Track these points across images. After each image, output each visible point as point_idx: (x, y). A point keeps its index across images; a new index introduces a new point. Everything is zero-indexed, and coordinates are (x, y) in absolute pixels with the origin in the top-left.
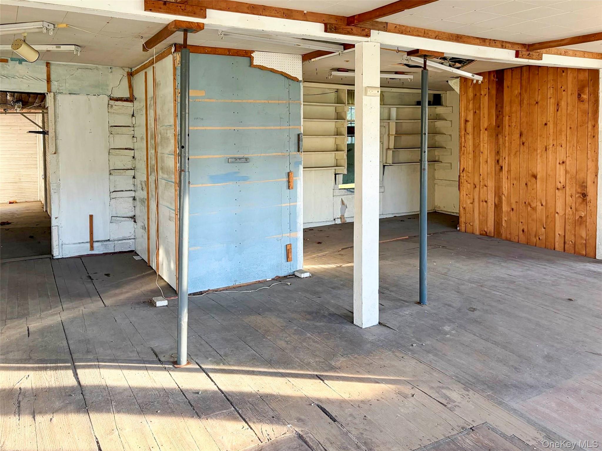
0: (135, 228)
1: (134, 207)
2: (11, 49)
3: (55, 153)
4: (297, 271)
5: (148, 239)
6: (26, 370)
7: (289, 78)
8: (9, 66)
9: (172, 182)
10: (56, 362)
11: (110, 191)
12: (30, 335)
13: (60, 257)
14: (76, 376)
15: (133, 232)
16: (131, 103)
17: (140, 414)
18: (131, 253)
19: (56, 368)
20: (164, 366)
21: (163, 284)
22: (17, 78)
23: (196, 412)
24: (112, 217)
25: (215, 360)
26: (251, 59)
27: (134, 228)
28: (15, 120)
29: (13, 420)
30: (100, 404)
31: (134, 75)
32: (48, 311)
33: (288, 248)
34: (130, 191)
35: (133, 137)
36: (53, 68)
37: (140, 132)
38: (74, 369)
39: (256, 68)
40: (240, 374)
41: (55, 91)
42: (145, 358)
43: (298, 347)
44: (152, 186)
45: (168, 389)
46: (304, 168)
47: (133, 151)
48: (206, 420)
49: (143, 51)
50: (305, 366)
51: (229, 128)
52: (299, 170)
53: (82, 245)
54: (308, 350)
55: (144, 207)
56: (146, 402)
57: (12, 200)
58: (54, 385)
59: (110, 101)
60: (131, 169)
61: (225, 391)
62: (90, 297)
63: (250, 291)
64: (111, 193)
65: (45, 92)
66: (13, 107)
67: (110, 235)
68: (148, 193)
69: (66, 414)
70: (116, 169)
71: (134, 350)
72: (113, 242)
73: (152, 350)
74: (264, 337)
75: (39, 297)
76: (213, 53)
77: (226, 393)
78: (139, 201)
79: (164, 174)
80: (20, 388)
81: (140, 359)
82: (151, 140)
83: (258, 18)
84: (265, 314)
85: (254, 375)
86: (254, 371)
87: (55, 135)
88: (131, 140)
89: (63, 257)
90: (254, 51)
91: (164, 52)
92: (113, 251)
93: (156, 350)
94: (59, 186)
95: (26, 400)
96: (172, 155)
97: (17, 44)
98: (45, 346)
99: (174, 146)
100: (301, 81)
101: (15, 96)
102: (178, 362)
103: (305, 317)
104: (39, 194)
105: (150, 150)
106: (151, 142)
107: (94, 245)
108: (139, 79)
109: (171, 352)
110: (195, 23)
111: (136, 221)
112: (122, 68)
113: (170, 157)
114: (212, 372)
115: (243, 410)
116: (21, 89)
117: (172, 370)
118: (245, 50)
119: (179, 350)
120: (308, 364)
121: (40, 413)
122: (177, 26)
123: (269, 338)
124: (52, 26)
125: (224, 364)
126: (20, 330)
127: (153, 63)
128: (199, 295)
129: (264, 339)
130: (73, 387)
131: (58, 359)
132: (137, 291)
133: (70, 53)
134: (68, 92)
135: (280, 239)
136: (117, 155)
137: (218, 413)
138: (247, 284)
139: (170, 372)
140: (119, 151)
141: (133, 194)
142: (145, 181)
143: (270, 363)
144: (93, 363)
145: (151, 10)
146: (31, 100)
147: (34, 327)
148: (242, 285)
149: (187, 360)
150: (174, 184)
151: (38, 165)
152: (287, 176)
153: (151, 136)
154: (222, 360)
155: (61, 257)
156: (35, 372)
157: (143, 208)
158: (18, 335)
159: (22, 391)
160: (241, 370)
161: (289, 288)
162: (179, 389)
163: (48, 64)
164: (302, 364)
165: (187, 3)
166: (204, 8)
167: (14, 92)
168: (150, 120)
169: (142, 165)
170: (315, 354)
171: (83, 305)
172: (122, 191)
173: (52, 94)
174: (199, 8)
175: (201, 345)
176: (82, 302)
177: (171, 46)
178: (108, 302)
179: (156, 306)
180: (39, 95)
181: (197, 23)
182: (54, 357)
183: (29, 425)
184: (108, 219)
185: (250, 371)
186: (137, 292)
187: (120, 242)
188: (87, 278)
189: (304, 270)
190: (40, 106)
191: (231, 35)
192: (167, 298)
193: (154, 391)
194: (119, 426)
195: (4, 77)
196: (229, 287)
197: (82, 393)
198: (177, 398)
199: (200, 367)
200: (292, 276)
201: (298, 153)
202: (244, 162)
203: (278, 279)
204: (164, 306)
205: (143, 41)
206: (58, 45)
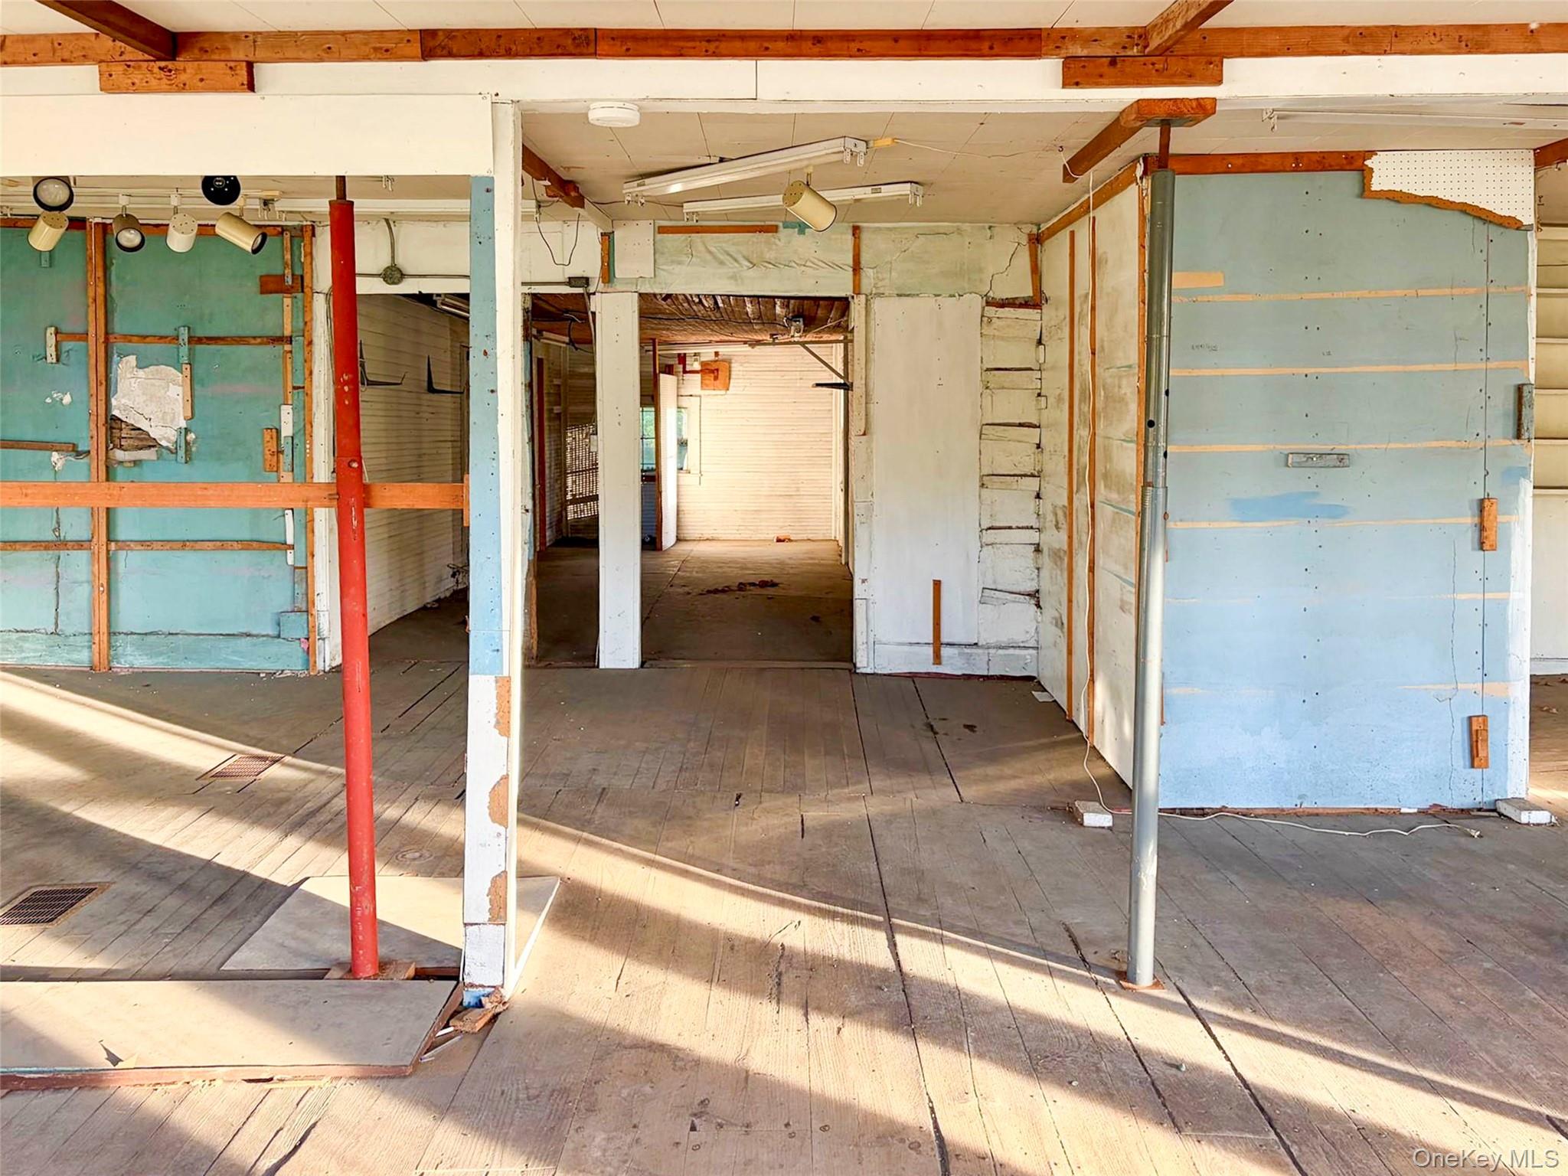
0: (1038, 622)
1: (1038, 569)
2: (781, 203)
3: (864, 434)
4: (1506, 800)
5: (1070, 652)
6: (794, 909)
7: (1490, 222)
8: (779, 240)
9: (1130, 512)
10: (854, 905)
11: (980, 525)
12: (805, 835)
13: (869, 671)
14: (893, 948)
15: (1033, 630)
16: (1036, 311)
17: (1030, 1075)
18: (1028, 683)
19: (853, 921)
20: (1093, 975)
21: (1103, 771)
22: (794, 264)
23: (1170, 1114)
24: (985, 591)
25: (1231, 994)
26: (1366, 174)
27: (1035, 622)
28: (793, 358)
29: (766, 1009)
30: (942, 1027)
31: (1044, 241)
32: (843, 787)
33: (1475, 728)
34: (1027, 528)
35: (1039, 395)
36: (865, 237)
37: (1056, 382)
38: (890, 932)
39: (1379, 198)
40: (1299, 1049)
41: (868, 292)
42: (1050, 945)
43: (1490, 1022)
44: (1082, 519)
45: (1099, 1035)
46: (1534, 487)
47: (1038, 430)
48: (1197, 1143)
49: (1065, 181)
50: (1512, 1081)
51: (1289, 371)
52: (1518, 493)
53: (916, 648)
54: (1525, 1039)
55: (1061, 570)
56: (1045, 1051)
57: (782, 534)
58: (848, 957)
59: (986, 308)
60: (1033, 476)
61: (1252, 1084)
62: (930, 773)
63: (1347, 833)
64: (984, 532)
65: (848, 294)
66: (787, 330)
67: (979, 633)
68: (1070, 537)
69: (869, 1027)
70: (995, 473)
71: (1024, 922)
72: (986, 651)
73: (1068, 930)
74: (1381, 966)
75: (825, 755)
76: (1249, 170)
77: (1256, 1088)
78: (1049, 555)
79: (1110, 489)
80: (782, 945)
81: (1037, 945)
82: (1080, 404)
83: (1379, 64)
84: (1389, 905)
85: (1344, 1064)
86: (1343, 1053)
87: (866, 391)
88: (1035, 402)
89: (876, 671)
90: (1372, 153)
91: (1117, 178)
92: (985, 673)
93: (1079, 934)
94: (870, 508)
95: (792, 974)
96: (1131, 442)
97: (792, 196)
98: (833, 866)
99: (1136, 419)
100: (1529, 228)
101: (791, 307)
102: (1129, 974)
103: (1524, 940)
104: (833, 524)
105: (1078, 429)
106: (1080, 409)
107: (942, 652)
108: (1055, 252)
109: (1114, 947)
110: (1191, 100)
111: (1041, 604)
112: (1017, 224)
113: (1127, 448)
114: (1220, 1024)
115: (1304, 1148)
116: (801, 291)
117: (1113, 990)
118: (1346, 153)
119: (1133, 944)
120: (1523, 1078)
121: (819, 1009)
122: (1143, 112)
123: (1396, 974)
124: (862, 146)
125: (1254, 1011)
126: (786, 819)
127: (1087, 211)
128: (1196, 815)
129: (1381, 975)
130: (886, 970)
131: (858, 902)
132: (1039, 779)
133: (901, 200)
134: (896, 292)
135: (1448, 696)
136: (1000, 439)
137: (1231, 1134)
138: (1338, 811)
139: (1108, 995)
140: (1004, 430)
141: (1033, 537)
142: (1064, 506)
143: (1394, 1044)
144: (930, 929)
145: (1077, 84)
146: (820, 313)
147: (815, 819)
148: (1321, 811)
149: (1154, 977)
150: (1134, 517)
151: (833, 458)
152: (1477, 512)
153: (1083, 392)
154: (1249, 999)
155: (872, 672)
156: (812, 917)
157: (1059, 572)
158: (782, 830)
159: (786, 953)
160: (1304, 1041)
161: (1473, 847)
162: (1129, 1044)
163: (856, 230)
164: (1500, 1074)
165: (1172, 52)
166: (1217, 59)
167: (789, 298)
168: (1079, 353)
169: (1057, 465)
170: (1547, 1053)
171: (914, 789)
172: (1010, 528)
173: (863, 298)
174: (1203, 59)
175: (1194, 945)
176: (912, 782)
177: (1136, 160)
178: (969, 792)
179: (1082, 824)
180: (836, 303)
181: (1197, 99)
182: (850, 894)
183: (795, 1029)
184: (976, 594)
185: (1331, 1049)
186: (1038, 781)
187: (1001, 652)
188: (925, 728)
189: (1533, 802)
190: (838, 326)
191: (1299, 116)
192: (1113, 809)
193: (1065, 1031)
194: (981, 1089)
195: (771, 266)
196: (1283, 810)
197: (904, 991)
198: (1122, 1063)
199: (1189, 1002)
200: (1487, 814)
201: (1516, 442)
202: (1335, 467)
203: (1437, 813)
204: (1103, 828)
205: (1064, 159)
206: (876, 186)
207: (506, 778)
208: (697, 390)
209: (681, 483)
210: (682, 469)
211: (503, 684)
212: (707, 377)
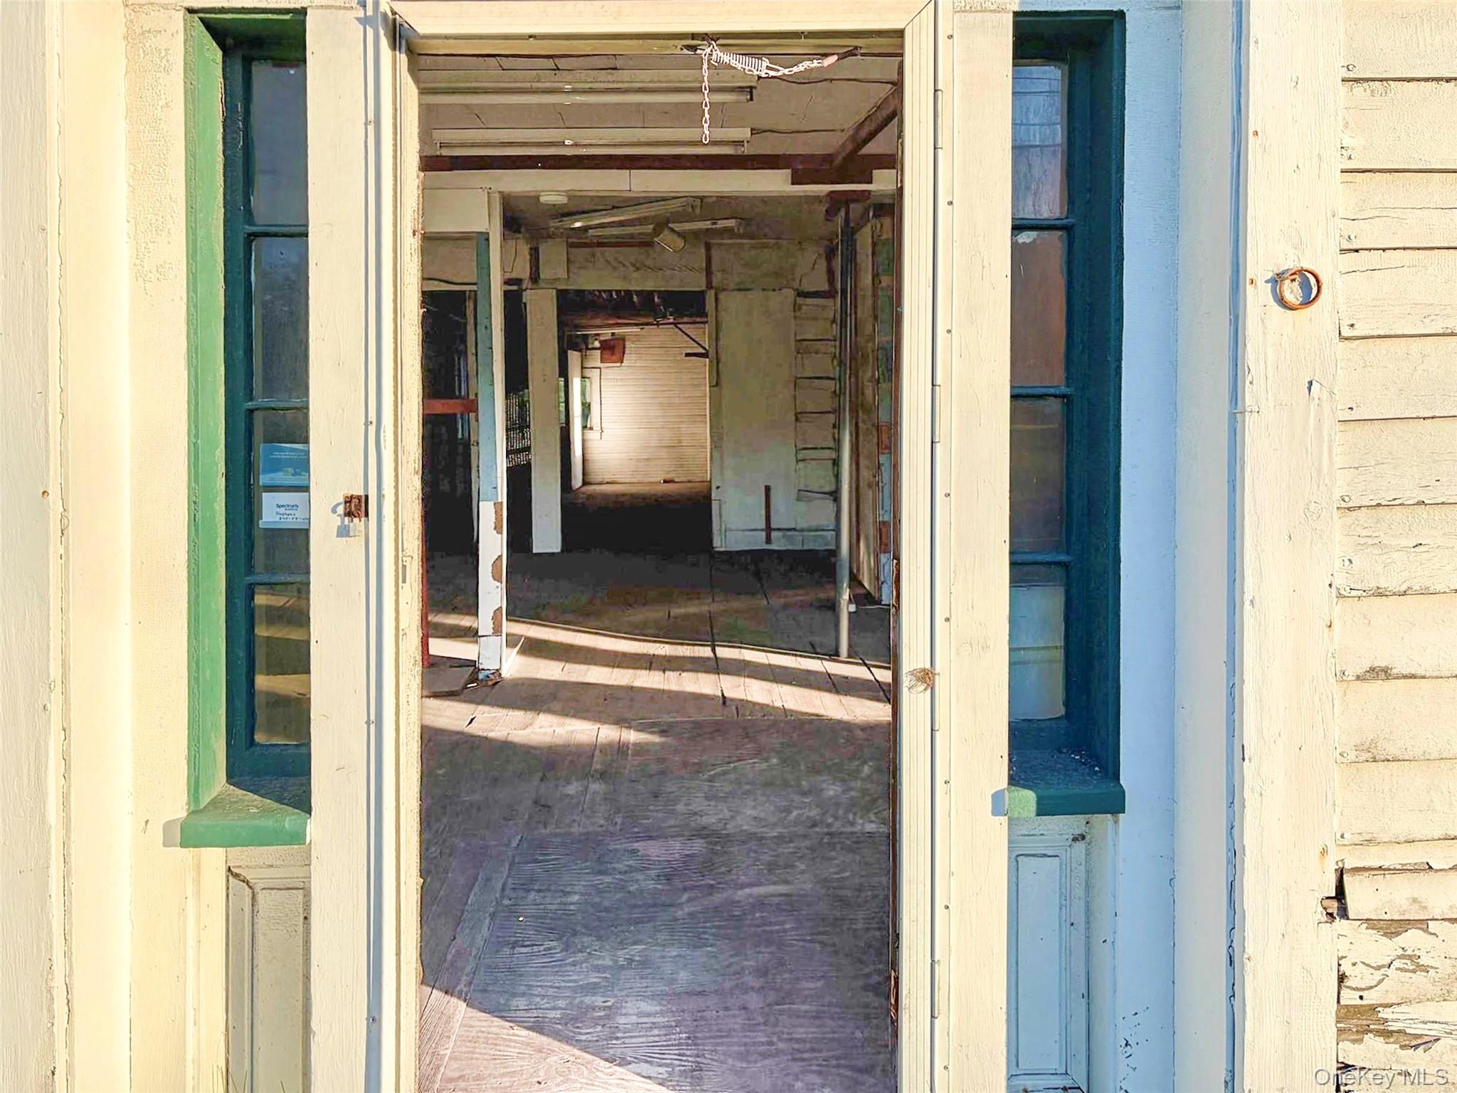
1: (835, 476)
3: (717, 385)
6: (661, 643)
8: (655, 252)
10: (695, 640)
11: (796, 448)
12: (670, 618)
13: (721, 550)
14: (714, 651)
15: (833, 518)
16: (831, 300)
17: (772, 681)
19: (694, 645)
20: (819, 656)
22: (665, 269)
23: (836, 689)
24: (800, 492)
27: (834, 512)
30: (733, 670)
32: (696, 600)
34: (826, 449)
35: (835, 357)
36: (713, 249)
38: (713, 647)
41: (716, 288)
47: (835, 381)
53: (753, 532)
57: (669, 477)
58: (688, 655)
59: (797, 298)
60: (830, 412)
62: (752, 594)
64: (799, 452)
65: (703, 289)
66: (664, 314)
67: (796, 521)
69: (696, 673)
70: (805, 411)
72: (801, 533)
73: (809, 643)
77: (882, 683)
80: (654, 654)
87: (717, 356)
88: (831, 363)
89: (726, 550)
92: (801, 549)
93: (813, 644)
98: (684, 628)
101: (665, 298)
102: (837, 654)
107: (772, 535)
109: (830, 647)
110: (858, 191)
111: (837, 499)
112: (817, 240)
114: (876, 667)
117: (825, 659)
121: (672, 670)
122: (834, 198)
124: (698, 202)
126: (659, 613)
130: (707, 658)
131: (697, 639)
133: (731, 228)
134: (737, 288)
136: (808, 388)
139: (822, 661)
140: (812, 382)
141: (831, 454)
144: (737, 645)
147: (677, 613)
149: (847, 656)
155: (724, 550)
156: (671, 645)
158: (657, 618)
159: (655, 657)
163: (707, 246)
167: (664, 292)
172: (816, 448)
173: (713, 292)
176: (740, 598)
178: (774, 601)
180: (694, 295)
181: (861, 190)
182: (693, 637)
184: (794, 495)
187: (811, 532)
190: (698, 311)
194: (747, 685)
195: (649, 270)
197: (716, 662)
199: (860, 662)
206: (714, 220)
207: (500, 557)
208: (598, 364)
209: (585, 438)
210: (586, 427)
211: (498, 506)
212: (605, 352)
